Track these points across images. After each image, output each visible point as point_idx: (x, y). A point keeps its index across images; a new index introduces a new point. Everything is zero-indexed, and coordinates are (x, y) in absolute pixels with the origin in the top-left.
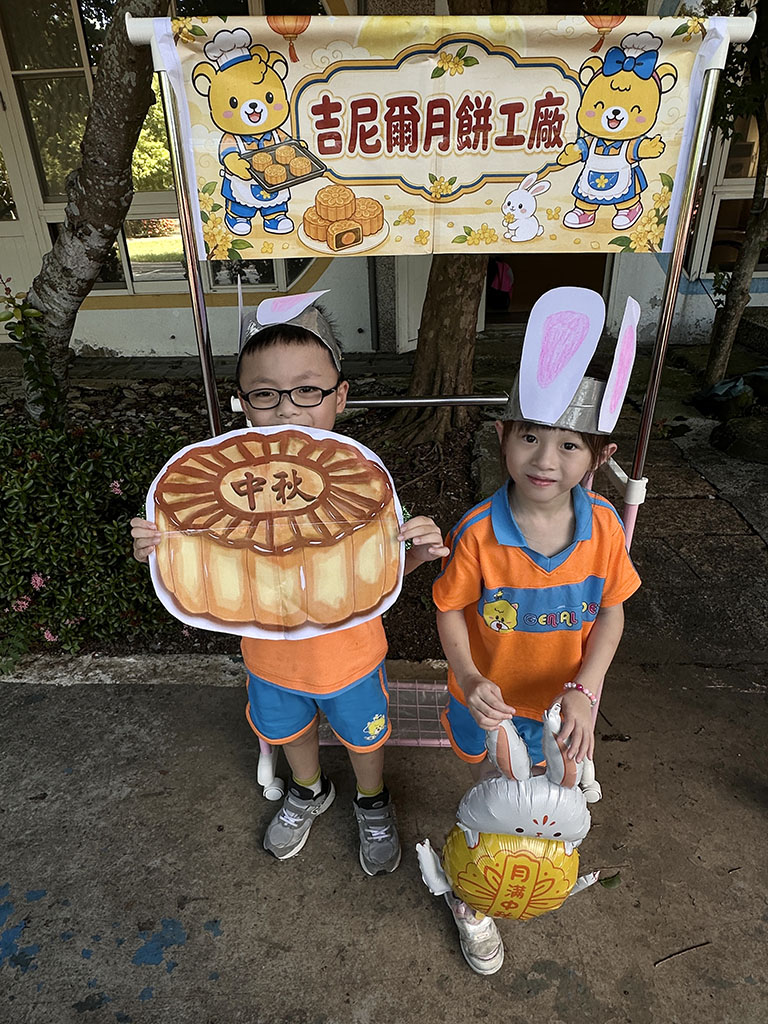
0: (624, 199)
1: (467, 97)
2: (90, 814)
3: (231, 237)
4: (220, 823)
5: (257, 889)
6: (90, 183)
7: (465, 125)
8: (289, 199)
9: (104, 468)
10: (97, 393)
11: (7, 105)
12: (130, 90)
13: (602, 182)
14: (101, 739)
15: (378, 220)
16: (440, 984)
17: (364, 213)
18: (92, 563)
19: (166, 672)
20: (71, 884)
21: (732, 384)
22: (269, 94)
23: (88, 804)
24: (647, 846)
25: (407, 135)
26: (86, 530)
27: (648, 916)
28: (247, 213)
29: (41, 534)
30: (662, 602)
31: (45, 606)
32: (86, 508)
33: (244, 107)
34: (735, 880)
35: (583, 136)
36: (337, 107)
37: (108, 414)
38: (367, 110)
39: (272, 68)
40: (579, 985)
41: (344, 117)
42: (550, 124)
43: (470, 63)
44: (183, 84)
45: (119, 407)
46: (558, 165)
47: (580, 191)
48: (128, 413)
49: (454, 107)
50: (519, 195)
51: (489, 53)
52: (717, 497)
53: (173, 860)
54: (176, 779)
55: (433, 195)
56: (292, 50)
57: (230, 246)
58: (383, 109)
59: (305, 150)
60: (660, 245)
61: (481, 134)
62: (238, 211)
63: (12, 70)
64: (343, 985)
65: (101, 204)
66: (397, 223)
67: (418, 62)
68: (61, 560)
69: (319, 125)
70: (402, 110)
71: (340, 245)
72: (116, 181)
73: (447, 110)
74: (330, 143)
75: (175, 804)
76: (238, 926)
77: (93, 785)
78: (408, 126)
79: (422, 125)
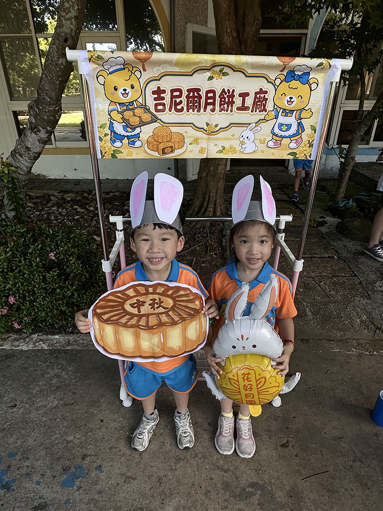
0: (294, 135)
1: (224, 89)
2: (38, 414)
4: (102, 418)
5: (120, 450)
6: (41, 108)
7: (223, 101)
8: (141, 132)
9: (46, 246)
10: (37, 197)
12: (62, 67)
13: (284, 128)
14: (43, 376)
15: (182, 142)
16: (206, 494)
17: (175, 139)
18: (39, 291)
19: (74, 343)
20: (29, 449)
21: (347, 202)
22: (132, 85)
23: (37, 409)
24: (302, 428)
25: (196, 105)
26: (37, 276)
27: (302, 461)
28: (121, 138)
29: (15, 278)
30: (312, 309)
31: (15, 311)
32: (37, 266)
33: (121, 91)
34: (341, 443)
35: (276, 108)
36: (164, 92)
37: (43, 208)
38: (178, 93)
39: (134, 74)
40: (269, 494)
41: (167, 96)
42: (261, 102)
43: (225, 75)
44: (92, 79)
45: (49, 205)
46: (264, 120)
47: (274, 132)
48: (53, 208)
49: (218, 93)
50: (247, 133)
51: (234, 71)
52: (339, 257)
53: (79, 437)
54: (80, 397)
55: (208, 132)
56: (143, 66)
57: (112, 152)
58: (185, 93)
59: (148, 110)
60: (310, 157)
61: (230, 105)
62: (116, 137)
64: (161, 495)
65: (46, 118)
66: (191, 144)
67: (202, 73)
68: (24, 290)
69: (155, 99)
70: (194, 94)
71: (164, 153)
72: (54, 107)
73: (215, 94)
74: (160, 107)
75: (80, 409)
76: (111, 468)
77: (39, 400)
78: (196, 101)
79: (203, 101)
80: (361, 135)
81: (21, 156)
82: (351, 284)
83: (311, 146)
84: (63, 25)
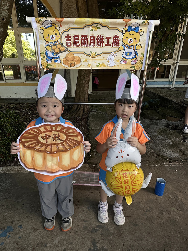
1: (98, 35)
13: (128, 54)
15: (79, 61)
17: (76, 59)
22: (56, 34)
25: (85, 43)
28: (51, 58)
35: (124, 44)
36: (71, 37)
38: (77, 38)
39: (57, 28)
41: (72, 39)
42: (117, 41)
43: (99, 28)
44: (38, 31)
49: (96, 37)
51: (103, 26)
55: (91, 56)
56: (61, 24)
57: (47, 65)
58: (80, 37)
59: (64, 46)
61: (102, 43)
62: (49, 58)
66: (84, 62)
67: (87, 28)
69: (67, 40)
70: (84, 38)
71: (71, 66)
73: (94, 38)
74: (69, 44)
78: (86, 41)
79: (89, 41)
83: (142, 63)
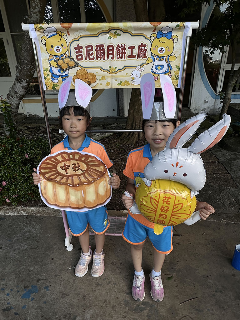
0: (166, 72)
1: (118, 44)
2: (14, 254)
3: (53, 83)
4: (53, 257)
5: (61, 277)
6: (23, 67)
7: (119, 52)
8: (69, 73)
9: (24, 150)
10: (32, 128)
11: (9, 42)
13: (159, 68)
14: (20, 231)
15: (95, 79)
16: (113, 308)
17: (90, 77)
18: (20, 178)
19: (42, 212)
20: (6, 274)
22: (62, 44)
24: (182, 268)
25: (102, 55)
26: (18, 168)
27: (180, 289)
28: (57, 77)
29: (5, 169)
31: (6, 191)
32: (19, 162)
33: (55, 48)
34: (208, 279)
35: (152, 55)
36: (82, 48)
37: (35, 134)
38: (90, 48)
39: (63, 37)
40: (155, 309)
41: (84, 50)
42: (143, 52)
43: (118, 35)
44: (38, 41)
45: (39, 132)
46: (146, 63)
47: (153, 71)
48: (41, 134)
49: (115, 47)
50: (136, 72)
51: (124, 33)
52: (218, 162)
53: (37, 268)
54: (41, 244)
55: (110, 72)
56: (68, 32)
57: (53, 86)
58: (95, 48)
59: (73, 59)
60: (177, 86)
61: (123, 55)
62: (54, 76)
63: (11, 33)
64: (83, 307)
65: (25, 73)
66: (100, 80)
67: (104, 35)
68: (11, 177)
69: (77, 52)
70: (100, 48)
72: (30, 67)
73: (113, 48)
74: (80, 57)
75: (40, 251)
76: (54, 288)
77: (16, 245)
78: (102, 53)
79: (106, 52)
80: (233, 84)
81: (12, 97)
82: (225, 179)
83: (177, 79)
84: (32, 16)
